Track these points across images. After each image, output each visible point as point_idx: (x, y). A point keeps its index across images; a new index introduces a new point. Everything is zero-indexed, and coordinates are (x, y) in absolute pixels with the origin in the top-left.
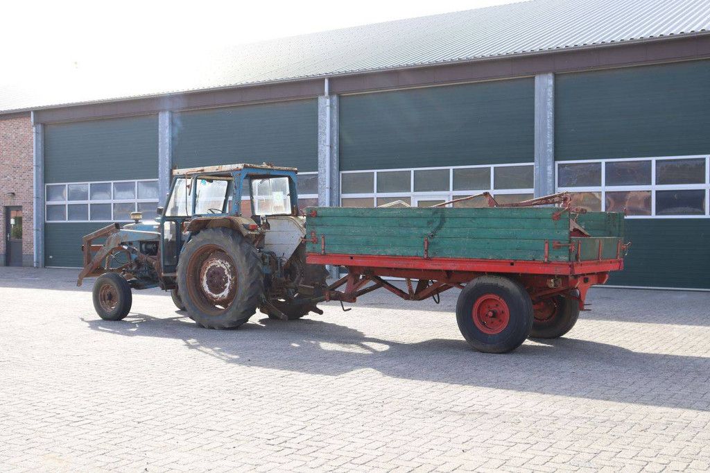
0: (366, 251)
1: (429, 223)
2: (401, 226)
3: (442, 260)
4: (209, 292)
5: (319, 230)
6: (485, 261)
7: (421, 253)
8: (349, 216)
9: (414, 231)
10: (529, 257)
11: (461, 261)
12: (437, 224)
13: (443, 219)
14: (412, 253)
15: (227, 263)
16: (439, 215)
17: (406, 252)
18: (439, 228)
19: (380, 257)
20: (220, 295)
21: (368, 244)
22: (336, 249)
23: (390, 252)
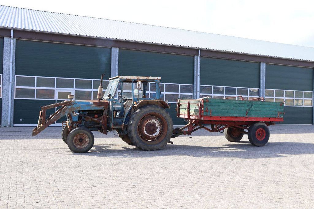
0: (227, 115)
1: (248, 106)
2: (239, 106)
3: (251, 118)
4: (147, 134)
5: (209, 107)
6: (263, 118)
7: (245, 116)
8: (221, 102)
9: (243, 108)
10: (274, 116)
11: (256, 118)
12: (250, 106)
13: (252, 104)
14: (242, 115)
15: (158, 121)
16: (251, 103)
17: (240, 115)
18: (251, 107)
19: (232, 117)
20: (154, 135)
21: (227, 112)
22: (216, 114)
23: (235, 115)
